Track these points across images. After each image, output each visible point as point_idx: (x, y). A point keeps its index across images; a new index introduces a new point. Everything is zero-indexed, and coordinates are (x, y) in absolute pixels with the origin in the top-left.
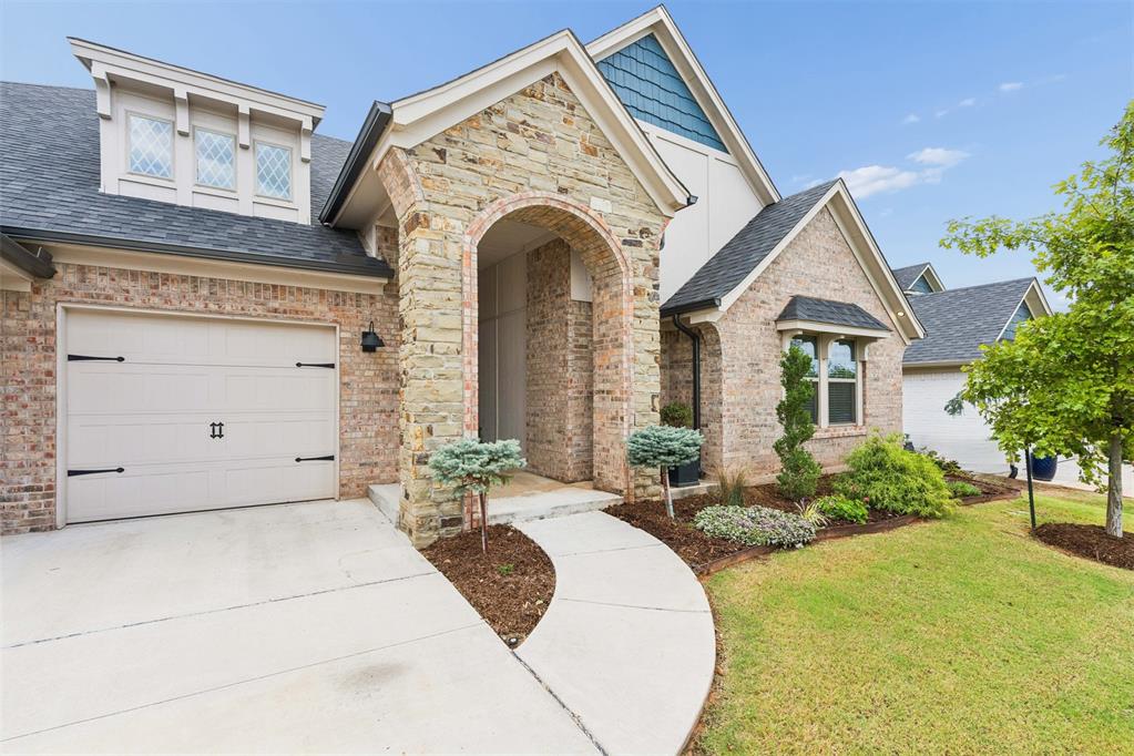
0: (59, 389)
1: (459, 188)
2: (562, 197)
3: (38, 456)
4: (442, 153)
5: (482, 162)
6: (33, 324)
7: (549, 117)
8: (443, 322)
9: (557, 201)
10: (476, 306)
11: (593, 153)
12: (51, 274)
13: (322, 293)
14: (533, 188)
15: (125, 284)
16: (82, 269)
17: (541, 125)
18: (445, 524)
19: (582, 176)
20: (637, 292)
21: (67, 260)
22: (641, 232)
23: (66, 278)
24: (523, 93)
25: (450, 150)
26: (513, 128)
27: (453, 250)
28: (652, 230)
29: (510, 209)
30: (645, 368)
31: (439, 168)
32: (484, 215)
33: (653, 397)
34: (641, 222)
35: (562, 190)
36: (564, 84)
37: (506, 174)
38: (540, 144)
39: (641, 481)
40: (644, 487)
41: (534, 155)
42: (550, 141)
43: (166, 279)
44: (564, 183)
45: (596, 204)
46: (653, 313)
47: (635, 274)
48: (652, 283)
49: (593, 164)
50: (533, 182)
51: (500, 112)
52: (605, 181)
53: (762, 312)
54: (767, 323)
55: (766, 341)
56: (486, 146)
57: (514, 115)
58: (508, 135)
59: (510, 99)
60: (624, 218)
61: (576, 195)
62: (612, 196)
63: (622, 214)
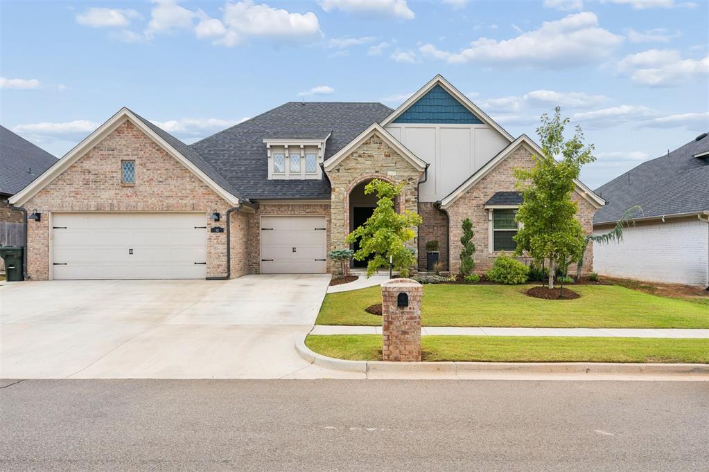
0: (260, 238)
1: (343, 178)
2: (377, 174)
3: (256, 255)
4: (338, 170)
5: (350, 169)
6: (255, 221)
7: (372, 149)
8: (339, 217)
9: (374, 175)
10: (348, 212)
11: (389, 156)
12: (259, 208)
13: (321, 205)
14: (367, 173)
15: (273, 208)
16: (265, 205)
17: (369, 152)
18: (340, 274)
19: (384, 165)
20: (407, 201)
21: (262, 203)
22: (409, 180)
23: (261, 209)
24: (364, 144)
25: (341, 168)
26: (360, 156)
27: (341, 197)
28: (414, 178)
29: (359, 182)
31: (337, 174)
32: (350, 185)
34: (408, 176)
35: (376, 172)
36: (378, 137)
37: (358, 171)
38: (369, 158)
41: (367, 162)
42: (373, 156)
43: (282, 206)
44: (377, 169)
45: (390, 173)
46: (414, 208)
47: (406, 195)
48: (414, 197)
49: (389, 160)
50: (367, 171)
51: (356, 152)
52: (394, 165)
53: (475, 202)
54: (478, 206)
55: (478, 214)
56: (352, 164)
57: (361, 152)
58: (359, 159)
59: (359, 147)
60: (402, 176)
61: (382, 172)
62: (396, 169)
63: (401, 174)
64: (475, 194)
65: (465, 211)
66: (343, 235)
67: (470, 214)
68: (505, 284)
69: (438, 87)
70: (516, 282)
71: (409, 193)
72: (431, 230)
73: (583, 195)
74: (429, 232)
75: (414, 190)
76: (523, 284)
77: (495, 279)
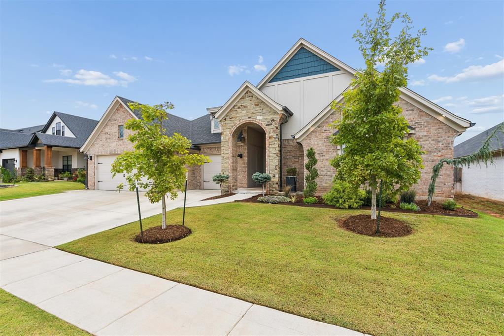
1: (229, 125)
2: (249, 119)
3: (199, 178)
4: (225, 119)
5: (233, 118)
7: (247, 102)
8: (226, 152)
9: (248, 120)
10: (231, 148)
11: (258, 105)
15: (208, 150)
17: (245, 104)
18: (226, 192)
19: (254, 112)
20: (270, 138)
22: (272, 121)
23: (202, 150)
24: (241, 99)
25: (227, 118)
26: (239, 108)
27: (227, 138)
28: (275, 119)
29: (238, 126)
30: (273, 158)
31: (225, 122)
32: (232, 129)
33: (276, 166)
34: (271, 118)
35: (249, 118)
36: (250, 92)
37: (237, 119)
38: (244, 109)
39: (271, 189)
40: (273, 191)
41: (243, 112)
42: (247, 107)
44: (250, 116)
45: (258, 118)
46: (276, 143)
47: (269, 133)
48: (275, 134)
49: (258, 108)
50: (243, 118)
51: (236, 105)
52: (261, 111)
53: (325, 134)
54: (328, 138)
55: (328, 144)
56: (234, 114)
57: (239, 105)
58: (238, 110)
59: (238, 102)
60: (266, 119)
61: (253, 117)
62: (263, 114)
63: (266, 118)
64: (325, 128)
65: (316, 143)
66: (228, 164)
67: (320, 145)
68: (337, 208)
69: (302, 49)
70: (347, 206)
71: (272, 131)
72: (296, 160)
73: (441, 119)
74: (295, 162)
75: (275, 129)
76: (355, 209)
77: (328, 202)
